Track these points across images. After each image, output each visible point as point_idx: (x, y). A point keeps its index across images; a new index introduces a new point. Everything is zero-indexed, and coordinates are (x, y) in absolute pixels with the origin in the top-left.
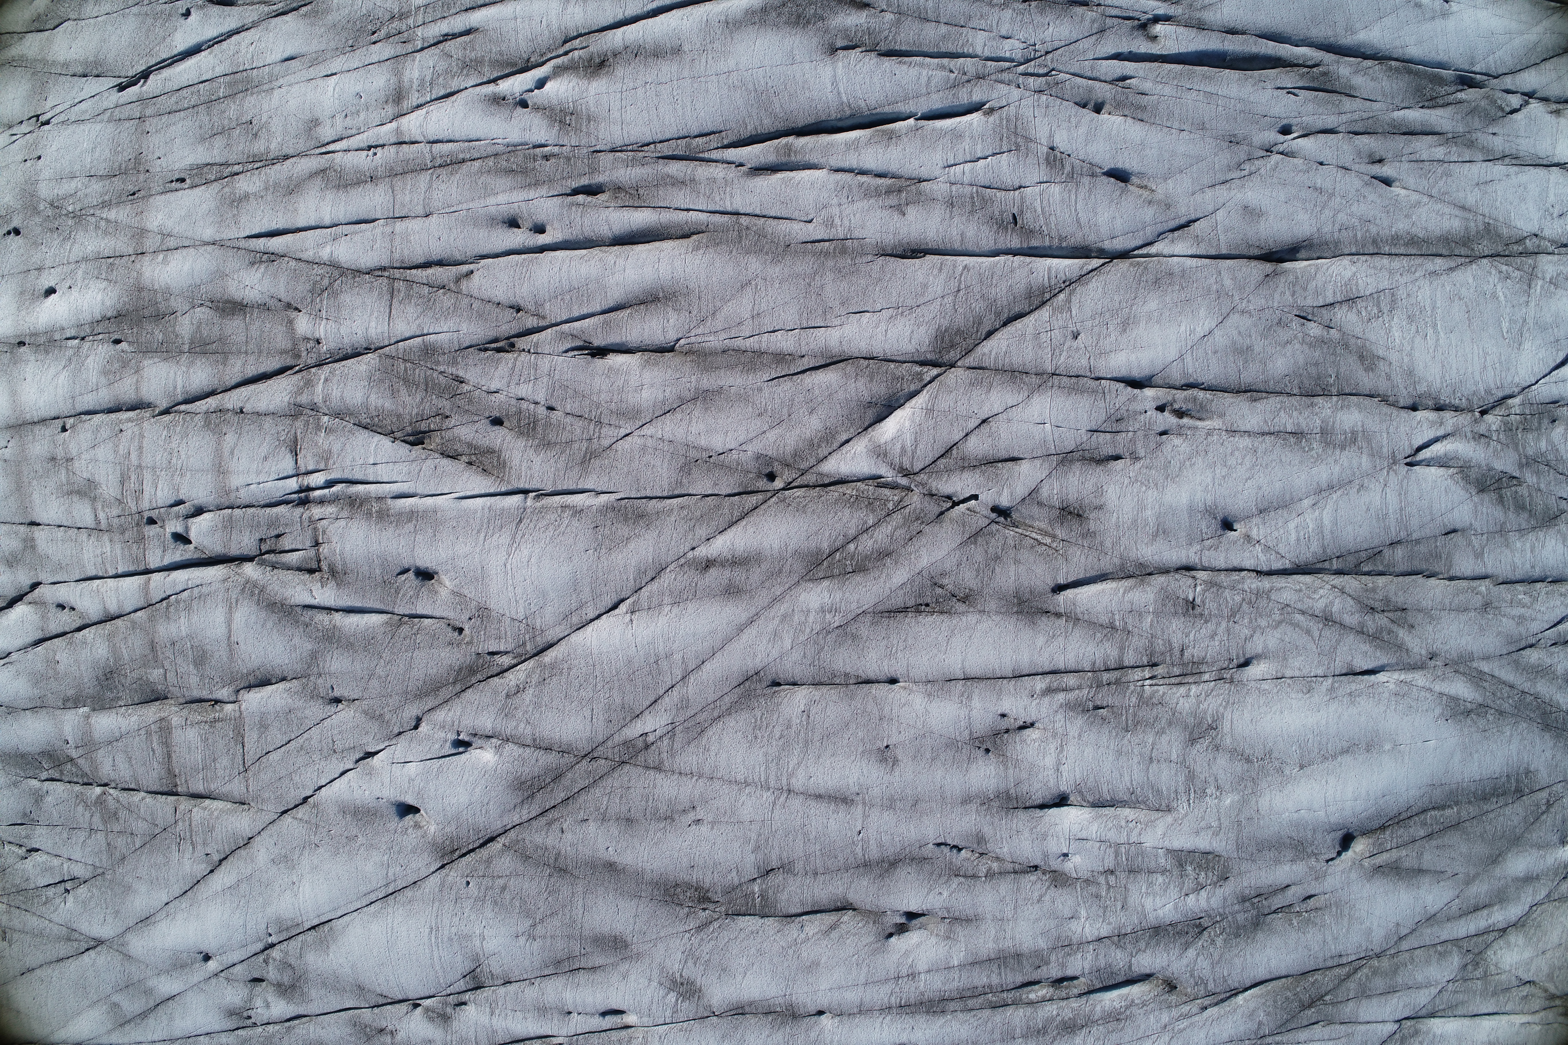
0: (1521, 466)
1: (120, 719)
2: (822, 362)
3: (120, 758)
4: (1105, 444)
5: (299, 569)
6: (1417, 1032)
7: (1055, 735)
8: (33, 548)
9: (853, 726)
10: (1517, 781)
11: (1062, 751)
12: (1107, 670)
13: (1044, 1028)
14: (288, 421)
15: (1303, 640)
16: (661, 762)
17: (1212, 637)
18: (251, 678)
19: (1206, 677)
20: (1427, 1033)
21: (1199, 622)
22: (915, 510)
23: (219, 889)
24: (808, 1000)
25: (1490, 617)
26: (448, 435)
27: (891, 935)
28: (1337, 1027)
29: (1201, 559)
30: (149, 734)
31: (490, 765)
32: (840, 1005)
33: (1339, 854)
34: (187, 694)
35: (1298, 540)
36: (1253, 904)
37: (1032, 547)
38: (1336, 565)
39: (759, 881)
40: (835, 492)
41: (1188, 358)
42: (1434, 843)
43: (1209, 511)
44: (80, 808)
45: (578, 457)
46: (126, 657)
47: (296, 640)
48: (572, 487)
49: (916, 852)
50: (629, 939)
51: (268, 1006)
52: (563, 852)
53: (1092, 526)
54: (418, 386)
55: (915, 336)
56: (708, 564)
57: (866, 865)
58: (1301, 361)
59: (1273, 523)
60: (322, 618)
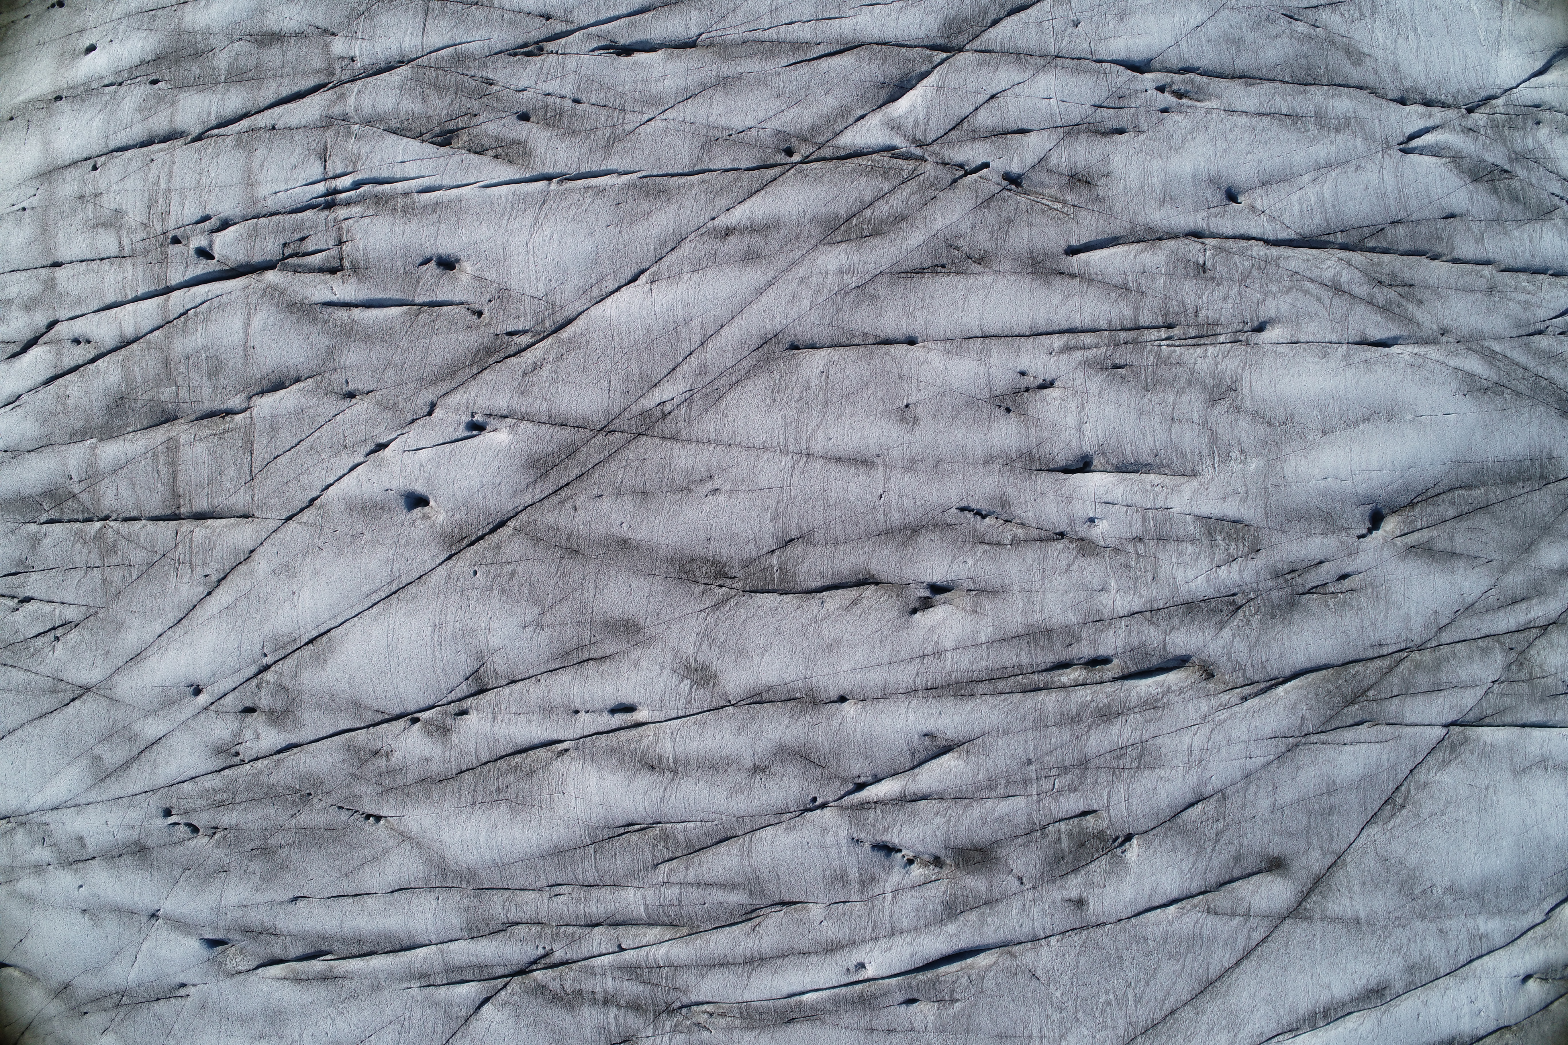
0: (1511, 160)
1: (127, 445)
2: (836, 48)
3: (124, 486)
4: (1110, 119)
5: (321, 270)
6: (1466, 740)
7: (1075, 393)
8: (53, 287)
9: (872, 385)
10: (1541, 466)
11: (1083, 410)
12: (1124, 329)
13: (1078, 715)
14: (319, 132)
15: (1315, 307)
16: (679, 432)
17: (1226, 298)
18: (265, 383)
19: (1222, 338)
20: (1477, 741)
21: (1211, 285)
22: (929, 177)
23: (216, 611)
24: (830, 683)
25: (1497, 299)
26: (475, 131)
27: (914, 611)
28: (1383, 727)
29: (1208, 225)
30: (155, 456)
31: (504, 444)
32: (863, 688)
33: (1370, 531)
34: (197, 408)
35: (1301, 211)
36: (1287, 581)
37: (1044, 212)
38: (1340, 238)
39: (777, 553)
40: (851, 163)
41: (1184, 45)
42: (1464, 524)
43: (1214, 181)
44: (78, 546)
45: (603, 141)
46: (139, 379)
47: (314, 338)
48: (595, 168)
49: (939, 518)
50: (642, 622)
51: (258, 738)
52: (575, 531)
53: (1101, 191)
54: (448, 90)
55: (925, 22)
56: (728, 232)
57: (887, 533)
58: (1291, 53)
59: (1276, 195)
60: (342, 314)
